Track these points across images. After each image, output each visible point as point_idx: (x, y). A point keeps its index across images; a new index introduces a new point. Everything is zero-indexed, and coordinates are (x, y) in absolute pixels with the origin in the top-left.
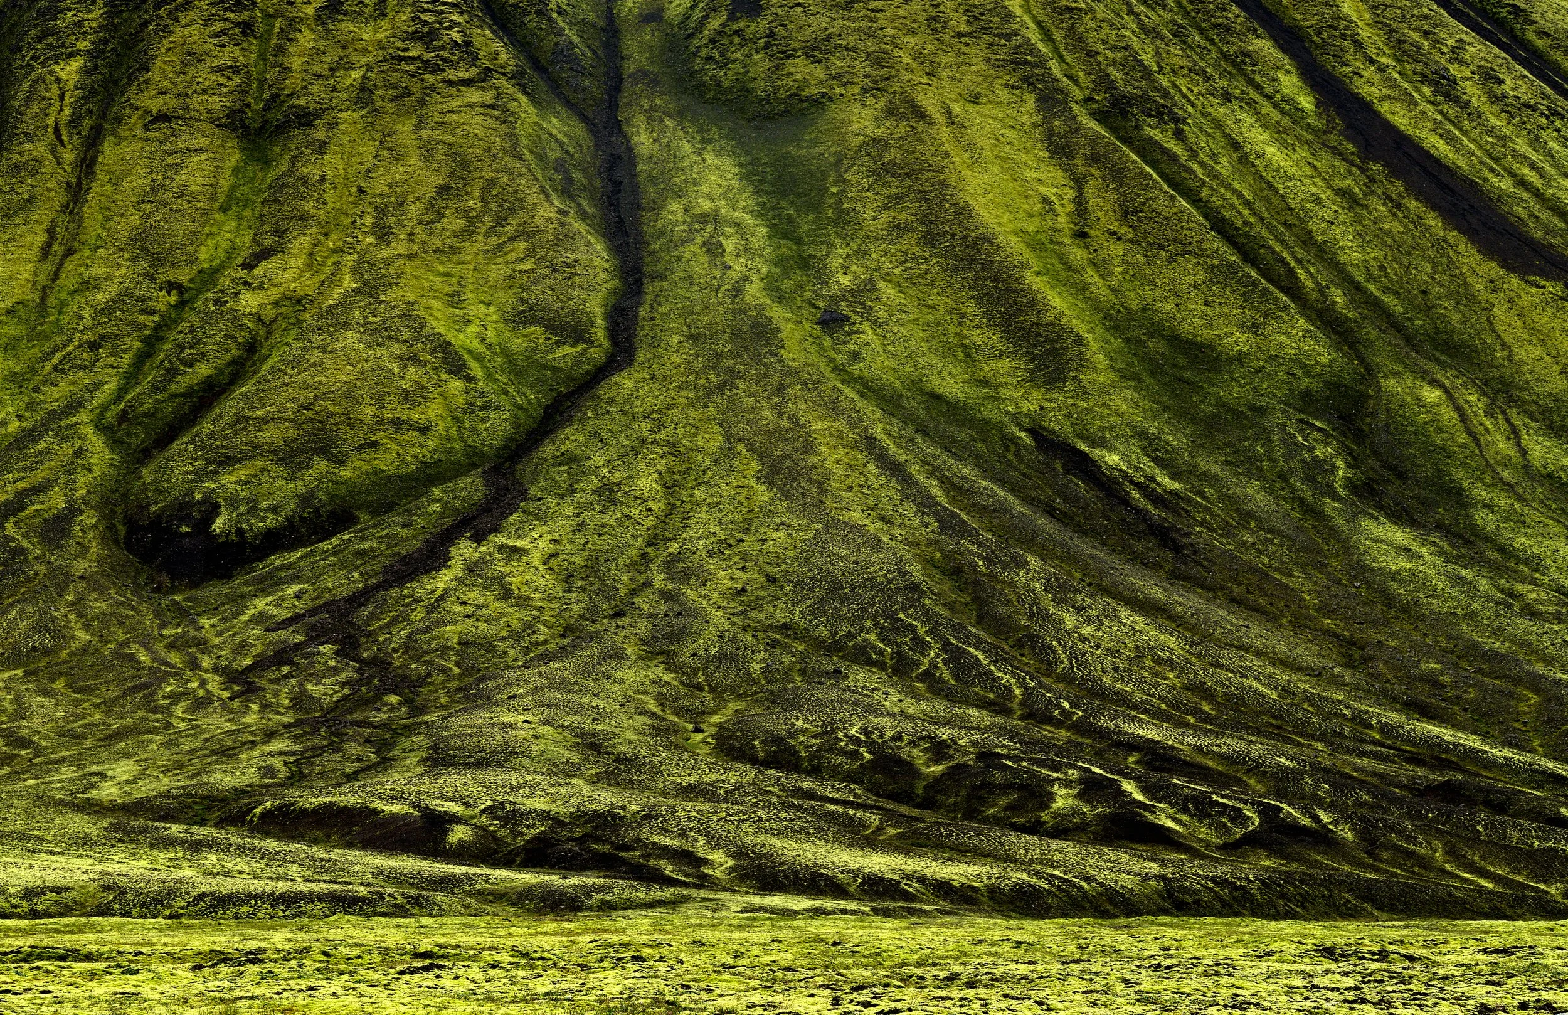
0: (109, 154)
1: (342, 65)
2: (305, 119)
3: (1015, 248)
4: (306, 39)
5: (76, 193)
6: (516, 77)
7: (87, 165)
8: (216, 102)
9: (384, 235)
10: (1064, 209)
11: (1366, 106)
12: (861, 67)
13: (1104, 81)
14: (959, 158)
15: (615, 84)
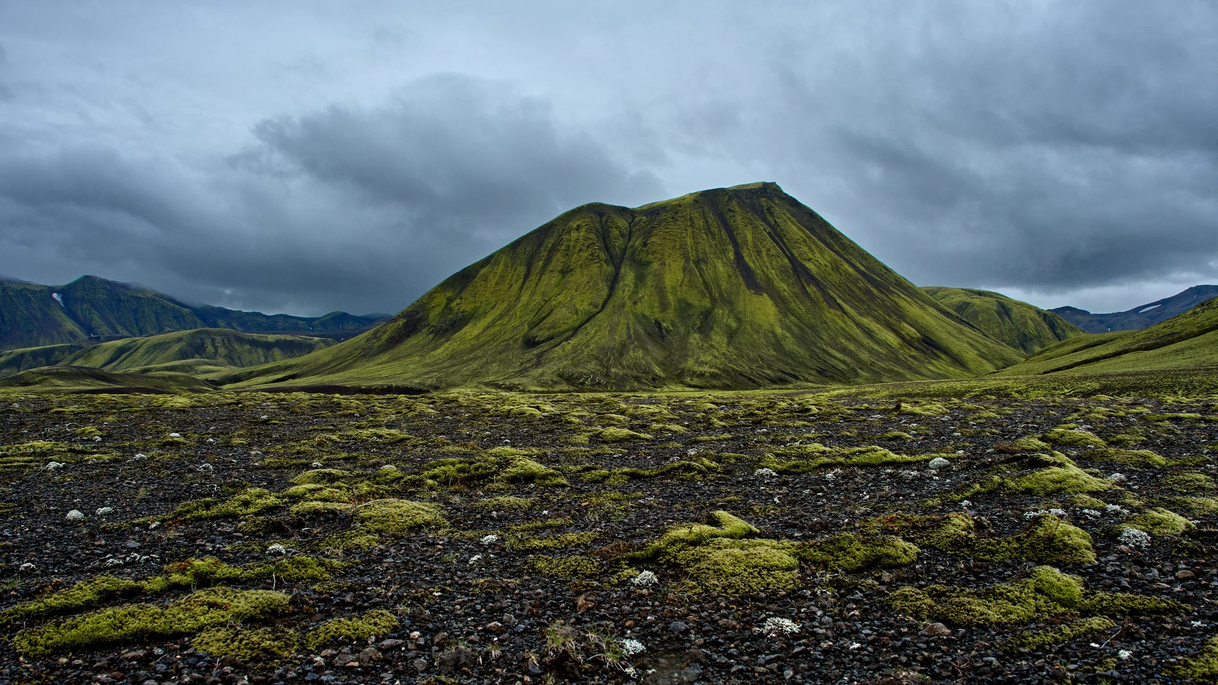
0: (544, 277)
1: (579, 260)
2: (571, 270)
3: (669, 288)
4: (575, 256)
5: (537, 284)
6: (606, 261)
7: (539, 280)
8: (559, 268)
9: (576, 290)
10: (680, 281)
11: (743, 257)
12: (659, 256)
13: (698, 256)
14: (668, 272)
15: (622, 259)
